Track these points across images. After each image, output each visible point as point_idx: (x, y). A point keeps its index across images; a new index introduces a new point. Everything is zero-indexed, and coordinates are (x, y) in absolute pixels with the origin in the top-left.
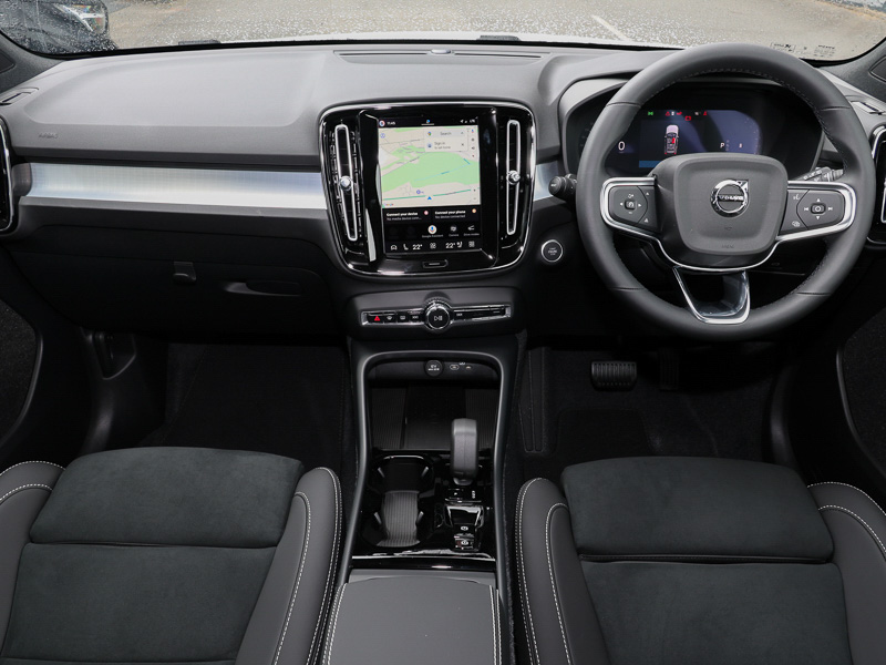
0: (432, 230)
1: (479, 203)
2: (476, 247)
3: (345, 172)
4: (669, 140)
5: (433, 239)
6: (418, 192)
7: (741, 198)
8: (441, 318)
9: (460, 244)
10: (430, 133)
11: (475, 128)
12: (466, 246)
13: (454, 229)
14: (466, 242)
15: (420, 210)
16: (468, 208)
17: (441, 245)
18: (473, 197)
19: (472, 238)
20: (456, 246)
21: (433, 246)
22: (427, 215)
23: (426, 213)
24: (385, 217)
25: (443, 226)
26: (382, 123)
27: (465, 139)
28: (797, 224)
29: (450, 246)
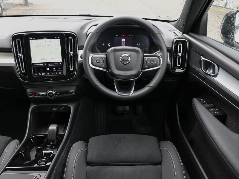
0: (48, 69)
1: (61, 61)
2: (61, 74)
3: (20, 53)
4: (123, 43)
5: (48, 72)
6: (43, 58)
7: (128, 59)
8: (52, 95)
9: (56, 73)
10: (46, 41)
11: (59, 39)
12: (58, 74)
13: (54, 69)
14: (58, 72)
15: (44, 63)
16: (58, 63)
17: (51, 74)
18: (60, 60)
19: (60, 71)
20: (55, 74)
21: (48, 74)
22: (46, 65)
23: (46, 64)
24: (33, 66)
25: (51, 68)
26: (31, 38)
27: (56, 43)
28: (147, 67)
29: (53, 74)
